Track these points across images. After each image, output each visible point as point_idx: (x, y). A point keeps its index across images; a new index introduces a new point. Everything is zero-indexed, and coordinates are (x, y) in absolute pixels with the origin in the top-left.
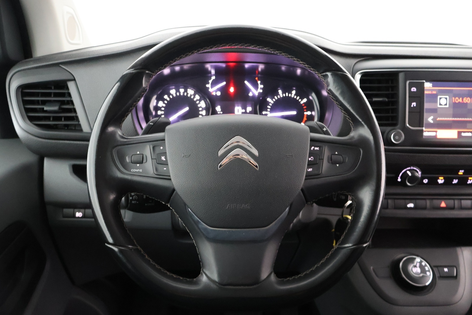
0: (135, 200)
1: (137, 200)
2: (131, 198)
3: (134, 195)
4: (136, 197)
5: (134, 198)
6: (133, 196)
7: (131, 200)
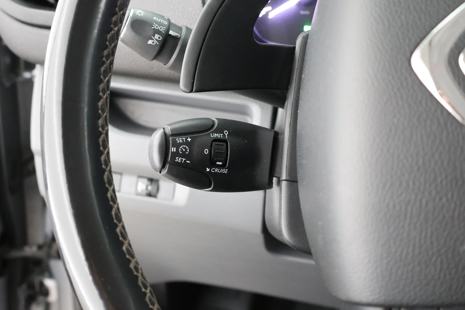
0: (183, 155)
1: (187, 157)
2: (174, 149)
3: (183, 144)
4: (185, 148)
5: (182, 150)
6: (181, 144)
7: (175, 154)
